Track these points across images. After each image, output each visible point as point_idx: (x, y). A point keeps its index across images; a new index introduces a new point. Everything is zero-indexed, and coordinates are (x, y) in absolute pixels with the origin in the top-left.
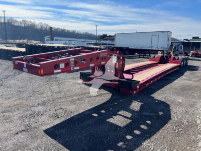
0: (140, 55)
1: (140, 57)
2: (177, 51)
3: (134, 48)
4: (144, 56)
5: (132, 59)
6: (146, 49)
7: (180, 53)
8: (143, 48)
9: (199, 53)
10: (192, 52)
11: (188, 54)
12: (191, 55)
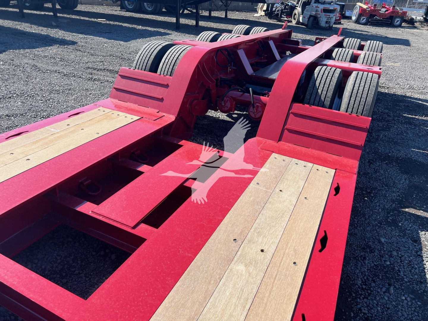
7: (326, 11)
9: (380, 10)
10: (360, 7)
11: (345, 12)
12: (355, 16)
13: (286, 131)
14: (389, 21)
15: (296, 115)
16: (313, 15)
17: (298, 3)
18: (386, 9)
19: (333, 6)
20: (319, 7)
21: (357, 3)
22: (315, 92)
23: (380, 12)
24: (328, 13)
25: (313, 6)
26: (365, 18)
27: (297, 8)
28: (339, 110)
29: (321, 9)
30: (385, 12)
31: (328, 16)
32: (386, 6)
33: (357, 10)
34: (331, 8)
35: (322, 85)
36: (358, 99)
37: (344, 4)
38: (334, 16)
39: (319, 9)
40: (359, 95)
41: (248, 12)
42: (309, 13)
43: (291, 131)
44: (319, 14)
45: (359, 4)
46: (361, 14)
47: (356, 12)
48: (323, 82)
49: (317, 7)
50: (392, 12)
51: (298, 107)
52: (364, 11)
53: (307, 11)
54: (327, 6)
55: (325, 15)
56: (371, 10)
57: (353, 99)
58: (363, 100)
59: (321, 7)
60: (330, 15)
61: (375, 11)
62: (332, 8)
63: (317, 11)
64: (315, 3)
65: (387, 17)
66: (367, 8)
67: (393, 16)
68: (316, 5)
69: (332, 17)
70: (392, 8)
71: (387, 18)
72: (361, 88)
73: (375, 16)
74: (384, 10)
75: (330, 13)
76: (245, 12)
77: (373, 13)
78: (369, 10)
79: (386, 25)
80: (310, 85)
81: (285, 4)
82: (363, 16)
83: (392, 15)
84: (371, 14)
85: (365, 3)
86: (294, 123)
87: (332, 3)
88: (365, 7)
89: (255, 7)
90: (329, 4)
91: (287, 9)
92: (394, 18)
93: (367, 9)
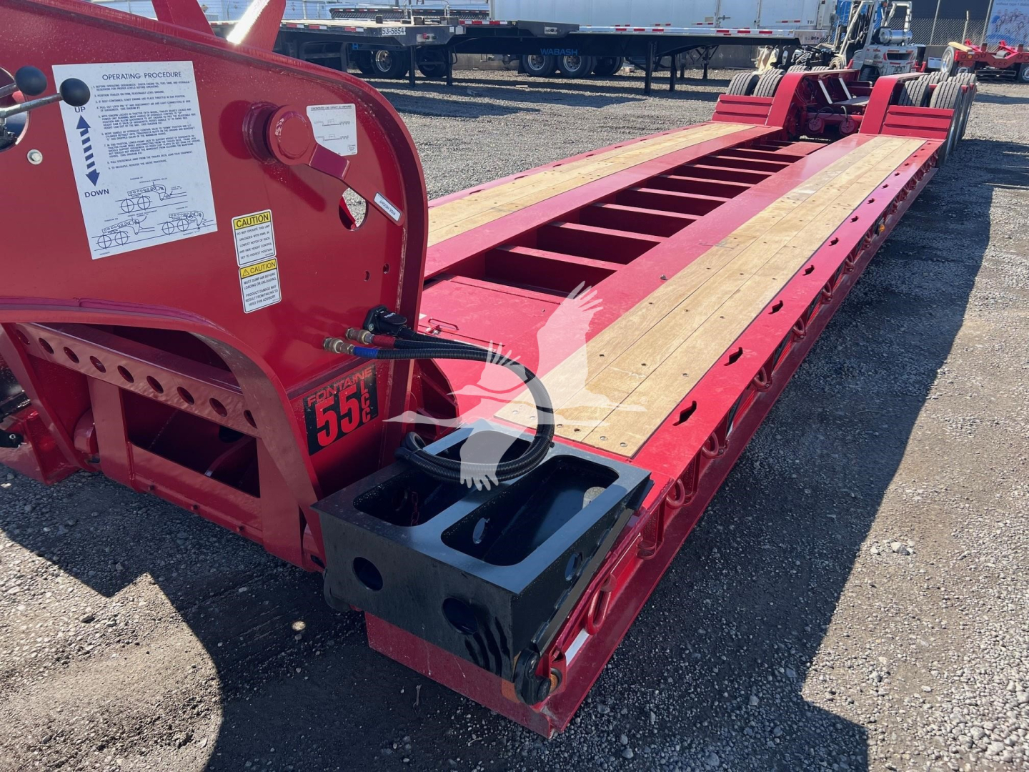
0: (648, 80)
1: (647, 92)
2: (876, 40)
3: (611, 29)
4: (672, 81)
5: (600, 103)
6: (686, 30)
7: (892, 56)
8: (668, 31)
9: (995, 54)
10: (956, 49)
11: (927, 61)
12: (947, 66)
13: (884, 126)
14: (1013, 73)
15: (891, 113)
16: (868, 64)
17: (838, 48)
18: (1006, 52)
19: (905, 48)
20: (879, 51)
21: (950, 44)
22: (906, 98)
23: (995, 57)
24: (897, 59)
25: (868, 50)
26: (965, 68)
27: (837, 55)
28: (929, 107)
29: (885, 54)
30: (1005, 56)
31: (897, 65)
32: (1007, 47)
33: (950, 56)
34: (902, 51)
35: (912, 92)
36: (944, 99)
37: (923, 46)
38: (908, 64)
39: (881, 54)
40: (945, 96)
41: (735, 69)
42: (862, 62)
43: (888, 125)
44: (881, 62)
45: (953, 44)
46: (958, 62)
47: (948, 59)
48: (913, 90)
49: (876, 50)
50: (1018, 55)
51: (893, 108)
52: (964, 57)
53: (858, 58)
54: (894, 49)
55: (891, 63)
56: (977, 54)
57: (939, 100)
58: (948, 99)
59: (884, 50)
60: (900, 64)
61: (984, 55)
62: (904, 52)
63: (876, 57)
64: (872, 43)
65: (1007, 66)
66: (969, 51)
67: (1020, 64)
68: (875, 47)
69: (904, 67)
70: (1017, 49)
71: (1009, 68)
72: (946, 92)
73: (985, 64)
74: (1002, 53)
75: (900, 59)
76: (730, 69)
77: (982, 60)
78: (973, 53)
79: (1007, 81)
80: (902, 93)
81: (814, 50)
82: (962, 65)
83: (1018, 61)
84: (977, 62)
85: (966, 43)
86: (891, 119)
87: (903, 44)
88: (965, 48)
89: (752, 60)
90: (898, 45)
91: (817, 59)
92: (1022, 66)
93: (969, 53)
